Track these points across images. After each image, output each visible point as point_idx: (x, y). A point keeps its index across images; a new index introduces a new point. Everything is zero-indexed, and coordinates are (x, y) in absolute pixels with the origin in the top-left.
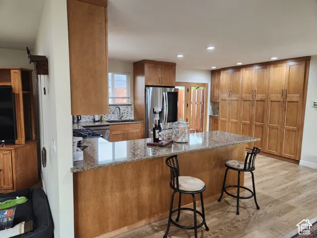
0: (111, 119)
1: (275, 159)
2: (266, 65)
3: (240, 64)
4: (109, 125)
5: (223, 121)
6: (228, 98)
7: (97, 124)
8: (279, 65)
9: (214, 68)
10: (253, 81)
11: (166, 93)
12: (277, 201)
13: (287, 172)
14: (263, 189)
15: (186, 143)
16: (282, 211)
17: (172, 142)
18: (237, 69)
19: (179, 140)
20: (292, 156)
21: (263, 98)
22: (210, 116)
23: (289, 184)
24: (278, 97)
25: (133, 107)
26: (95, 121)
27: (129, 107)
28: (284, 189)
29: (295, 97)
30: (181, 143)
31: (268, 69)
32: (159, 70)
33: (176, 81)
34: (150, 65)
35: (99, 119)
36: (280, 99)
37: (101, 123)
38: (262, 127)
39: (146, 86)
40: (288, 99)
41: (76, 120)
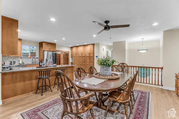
0: (29, 63)
4: (26, 65)
5: (75, 64)
6: (76, 56)
8: (88, 46)
9: (71, 46)
11: (52, 54)
18: (78, 47)
19: (49, 66)
21: (85, 56)
25: (39, 59)
26: (19, 64)
27: (37, 59)
29: (92, 55)
32: (49, 45)
33: (56, 50)
34: (45, 43)
35: (22, 63)
36: (89, 56)
37: (22, 65)
38: (85, 64)
39: (44, 51)
40: (90, 56)
41: (13, 63)
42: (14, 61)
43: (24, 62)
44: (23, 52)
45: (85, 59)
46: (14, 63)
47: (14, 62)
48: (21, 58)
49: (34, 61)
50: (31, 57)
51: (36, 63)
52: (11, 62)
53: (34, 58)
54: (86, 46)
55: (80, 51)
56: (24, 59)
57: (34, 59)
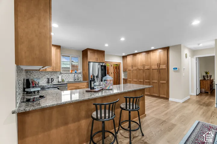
0: (70, 81)
1: (157, 99)
2: (148, 52)
3: (136, 52)
4: (67, 84)
5: (130, 81)
6: (132, 69)
7: (60, 83)
8: (155, 52)
9: (124, 54)
10: (143, 60)
11: (100, 66)
12: (165, 121)
13: (164, 104)
14: (155, 115)
15: (111, 89)
16: (170, 127)
17: (103, 89)
18: (134, 55)
19: (107, 88)
20: (165, 96)
21: (149, 68)
22: (123, 79)
23: (167, 111)
24: (156, 67)
25: (82, 74)
26: (59, 82)
27: (80, 74)
28: (166, 114)
29: (164, 67)
30: (108, 90)
31: (150, 54)
32: (96, 54)
33: (105, 61)
34: (91, 51)
35: (62, 81)
36: (157, 68)
37: (62, 83)
38: (149, 82)
39: (89, 62)
40: (161, 68)
41: (50, 81)
42: (52, 77)
43: (64, 79)
44: (63, 66)
45: (150, 74)
46: (52, 81)
47: (52, 79)
48: (61, 73)
49: (77, 78)
50: (73, 72)
51: (79, 80)
52: (49, 79)
53: (76, 73)
54: (151, 52)
55: (139, 60)
56: (64, 75)
57: (76, 75)
